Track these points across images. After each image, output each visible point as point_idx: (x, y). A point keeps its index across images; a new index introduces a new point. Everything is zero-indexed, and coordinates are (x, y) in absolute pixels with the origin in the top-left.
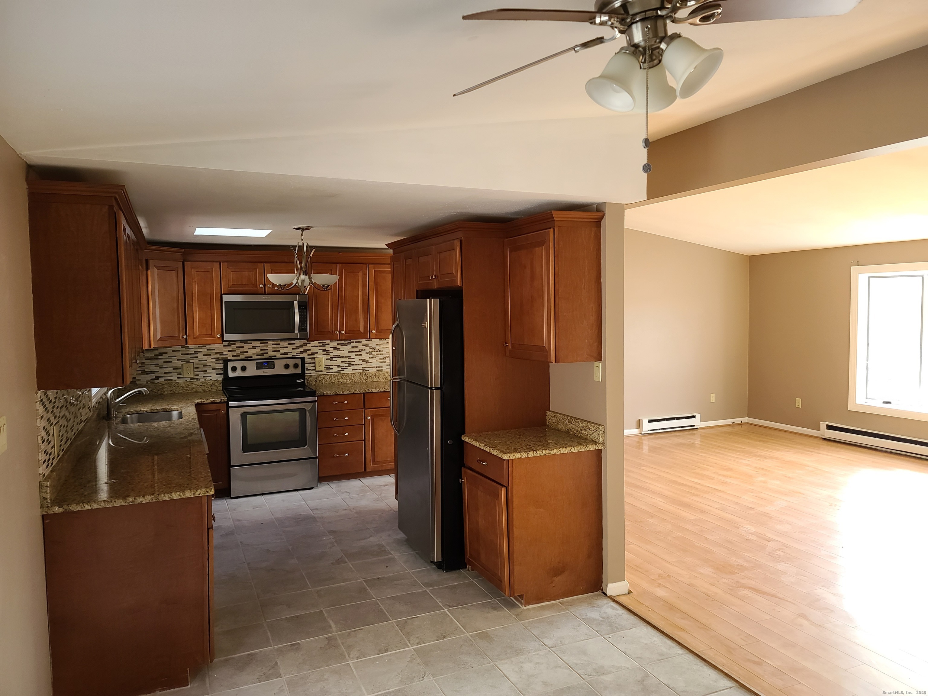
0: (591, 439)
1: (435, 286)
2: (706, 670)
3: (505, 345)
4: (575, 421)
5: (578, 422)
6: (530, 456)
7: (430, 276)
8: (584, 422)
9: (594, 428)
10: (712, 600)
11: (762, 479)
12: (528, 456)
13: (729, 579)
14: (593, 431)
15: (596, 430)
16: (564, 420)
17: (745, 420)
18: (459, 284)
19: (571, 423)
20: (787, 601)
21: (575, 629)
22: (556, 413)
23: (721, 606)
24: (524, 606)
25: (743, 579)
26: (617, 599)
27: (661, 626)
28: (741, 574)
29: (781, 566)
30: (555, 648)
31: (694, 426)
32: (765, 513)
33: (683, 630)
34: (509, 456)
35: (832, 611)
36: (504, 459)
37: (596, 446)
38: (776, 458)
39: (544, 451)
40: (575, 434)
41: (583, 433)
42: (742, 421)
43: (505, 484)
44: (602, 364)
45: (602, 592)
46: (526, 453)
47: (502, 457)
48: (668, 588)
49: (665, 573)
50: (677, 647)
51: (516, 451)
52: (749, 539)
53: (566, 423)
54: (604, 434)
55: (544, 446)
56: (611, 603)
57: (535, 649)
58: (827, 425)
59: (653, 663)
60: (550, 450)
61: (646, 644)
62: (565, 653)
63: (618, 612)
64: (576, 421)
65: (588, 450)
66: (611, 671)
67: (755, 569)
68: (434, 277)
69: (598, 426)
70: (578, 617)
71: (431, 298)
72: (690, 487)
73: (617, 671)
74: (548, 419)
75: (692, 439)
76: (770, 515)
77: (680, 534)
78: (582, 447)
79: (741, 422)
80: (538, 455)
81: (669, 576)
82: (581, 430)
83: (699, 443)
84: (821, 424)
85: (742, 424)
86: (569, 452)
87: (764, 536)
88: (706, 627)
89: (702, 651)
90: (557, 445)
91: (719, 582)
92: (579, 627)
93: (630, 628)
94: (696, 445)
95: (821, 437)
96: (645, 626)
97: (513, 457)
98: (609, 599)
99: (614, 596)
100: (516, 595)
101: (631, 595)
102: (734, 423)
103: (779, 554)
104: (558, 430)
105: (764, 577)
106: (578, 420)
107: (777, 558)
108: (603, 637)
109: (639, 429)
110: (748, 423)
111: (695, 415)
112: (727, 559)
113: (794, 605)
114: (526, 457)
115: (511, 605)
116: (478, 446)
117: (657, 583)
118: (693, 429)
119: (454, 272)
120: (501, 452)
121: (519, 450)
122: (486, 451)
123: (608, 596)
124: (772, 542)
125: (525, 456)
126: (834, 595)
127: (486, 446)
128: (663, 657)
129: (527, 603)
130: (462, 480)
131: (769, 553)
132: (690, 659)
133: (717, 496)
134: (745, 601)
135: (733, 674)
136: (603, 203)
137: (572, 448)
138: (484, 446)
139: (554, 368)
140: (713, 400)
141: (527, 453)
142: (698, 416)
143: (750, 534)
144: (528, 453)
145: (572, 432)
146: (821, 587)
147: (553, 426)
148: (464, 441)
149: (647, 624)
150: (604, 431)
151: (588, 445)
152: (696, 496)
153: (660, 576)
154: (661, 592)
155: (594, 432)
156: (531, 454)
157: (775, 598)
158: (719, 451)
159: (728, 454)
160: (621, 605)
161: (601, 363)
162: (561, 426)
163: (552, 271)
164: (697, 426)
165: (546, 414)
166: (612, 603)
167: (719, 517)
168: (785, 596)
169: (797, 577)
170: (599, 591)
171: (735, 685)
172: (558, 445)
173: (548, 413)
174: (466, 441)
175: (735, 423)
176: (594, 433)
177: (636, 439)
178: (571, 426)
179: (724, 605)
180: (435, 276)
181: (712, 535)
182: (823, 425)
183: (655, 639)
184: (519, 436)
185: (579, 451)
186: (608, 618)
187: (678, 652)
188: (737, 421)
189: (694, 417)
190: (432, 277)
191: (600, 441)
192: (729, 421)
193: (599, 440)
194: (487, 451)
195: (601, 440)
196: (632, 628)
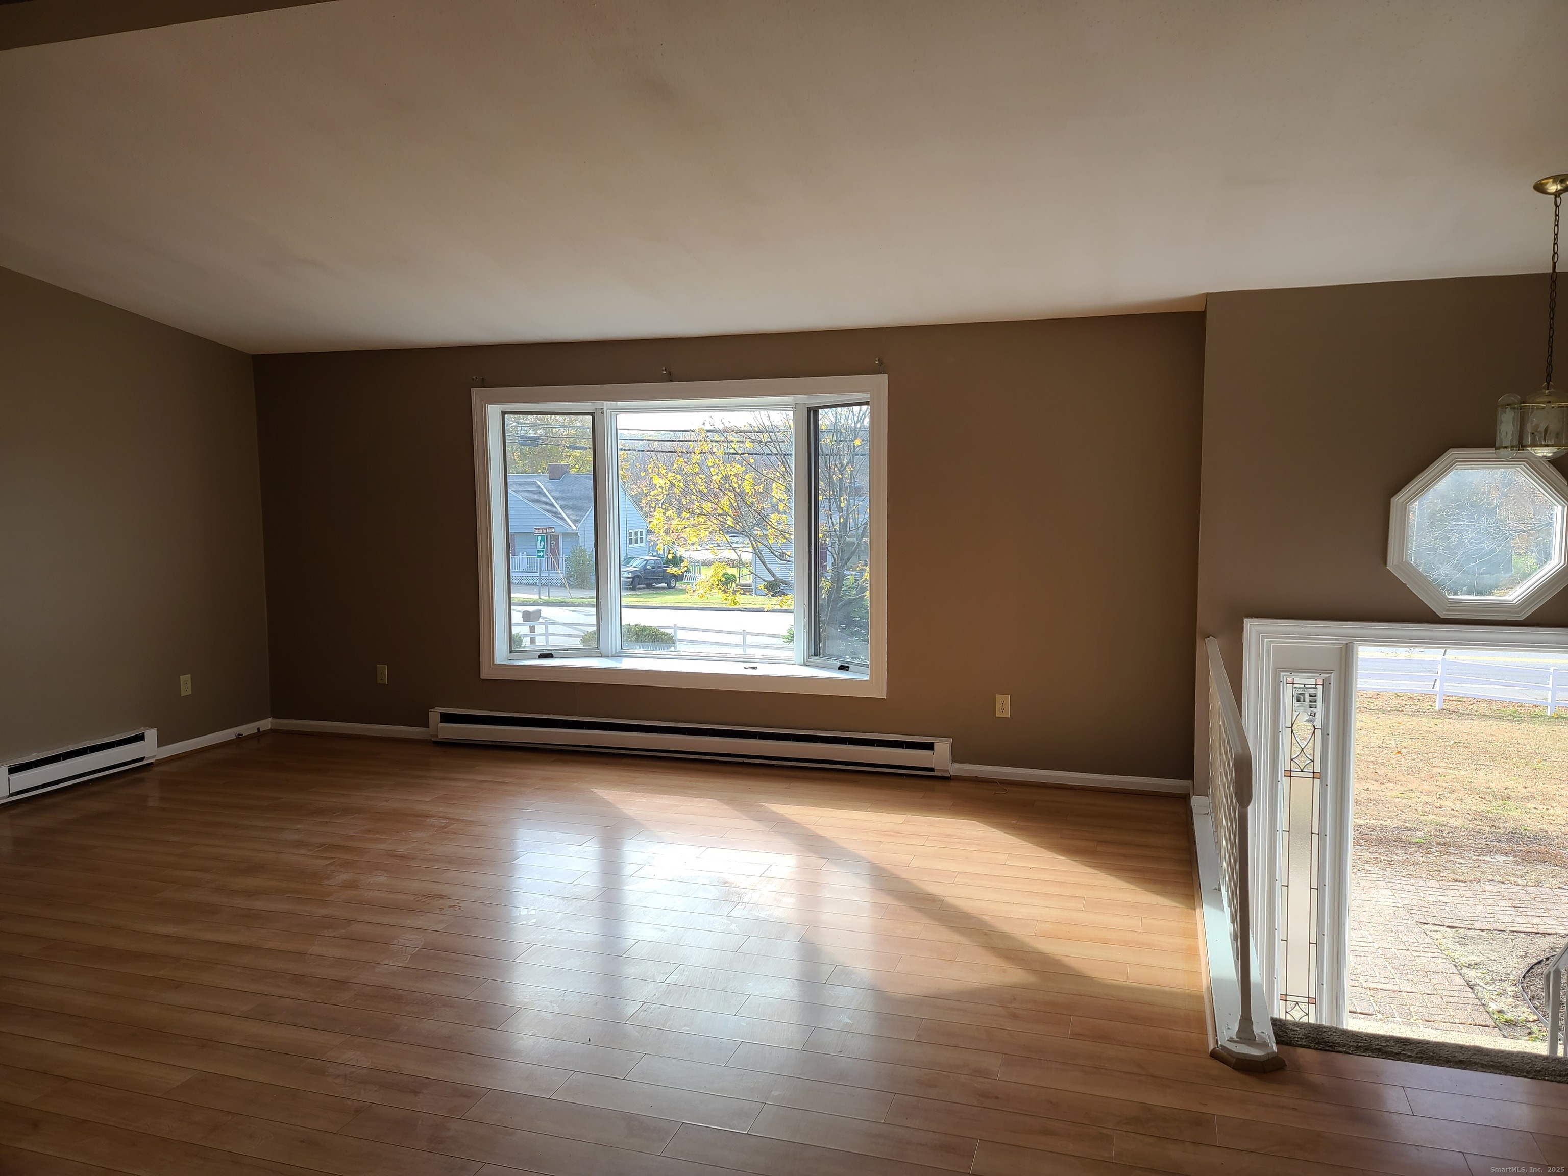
17: (266, 724)
31: (142, 759)
42: (258, 729)
58: (441, 714)
79: (257, 731)
84: (430, 713)
85: (260, 734)
95: (432, 741)
102: (242, 735)
110: (272, 731)
111: (143, 734)
118: (137, 769)
140: (186, 689)
142: (151, 735)
164: (149, 758)
175: (244, 734)
182: (434, 715)
188: (248, 729)
189: (141, 738)
192: (228, 734)
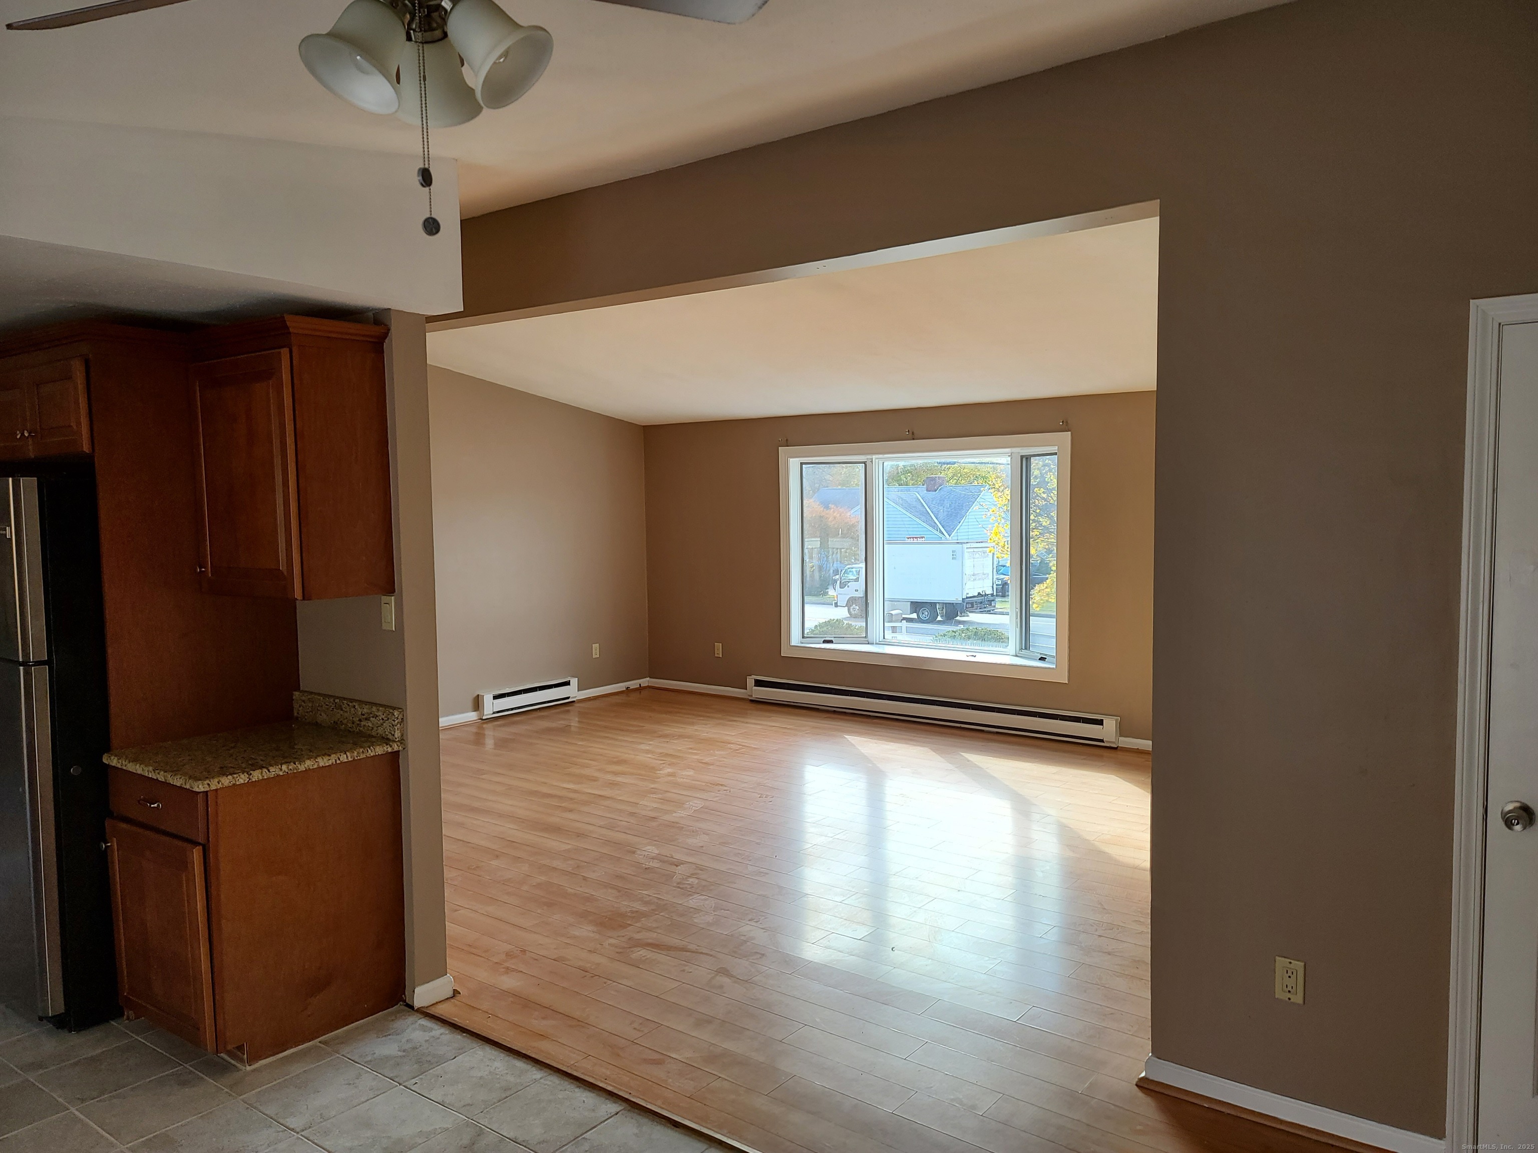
0: (379, 735)
1: (31, 452)
2: (578, 1094)
3: (198, 570)
4: (348, 705)
5: (354, 707)
6: (254, 780)
7: (18, 432)
8: (366, 705)
9: (383, 715)
10: (592, 977)
11: (669, 770)
12: (250, 779)
13: (618, 936)
14: (383, 719)
15: (388, 719)
16: (327, 705)
17: (645, 682)
18: (86, 448)
19: (342, 710)
20: (702, 953)
21: (350, 1084)
22: (312, 693)
23: (605, 983)
24: (248, 1066)
25: (638, 932)
26: (432, 1011)
27: (508, 1040)
28: (637, 925)
29: (694, 900)
30: (310, 1130)
31: (568, 698)
32: (673, 822)
33: (543, 1036)
34: (209, 784)
35: (763, 955)
36: (197, 790)
37: (388, 746)
38: (689, 737)
39: (284, 767)
40: (350, 729)
41: (364, 726)
43: (201, 840)
44: (395, 599)
45: (404, 1005)
46: (245, 774)
47: (192, 788)
48: (521, 972)
49: (517, 948)
50: (534, 1069)
51: (224, 771)
52: (649, 866)
53: (332, 711)
54: (402, 724)
55: (284, 757)
56: (420, 1020)
57: (268, 1142)
58: (755, 680)
59: (491, 1107)
60: (297, 763)
61: (481, 1078)
62: (329, 1135)
63: (433, 1033)
64: (350, 704)
65: (372, 755)
66: (416, 1143)
67: (657, 913)
68: (26, 435)
69: (391, 711)
70: (358, 1061)
71: (18, 477)
72: (560, 797)
73: (426, 1139)
74: (296, 706)
75: (564, 719)
76: (681, 825)
77: (543, 879)
78: (361, 750)
79: (639, 686)
80: (272, 775)
81: (524, 951)
82: (360, 720)
83: (577, 725)
84: (748, 679)
85: (640, 689)
86: (336, 762)
87: (672, 859)
88: (580, 1023)
89: (572, 1065)
90: (311, 751)
91: (602, 945)
92: (358, 1079)
93: (454, 1057)
94: (573, 729)
95: (748, 699)
96: (481, 1046)
97: (216, 786)
98: (418, 1015)
99: (427, 1007)
100: (230, 1047)
101: (458, 997)
102: (629, 688)
103: (691, 883)
104: (317, 725)
105: (670, 923)
106: (354, 704)
107: (689, 890)
108: (404, 1086)
109: (478, 712)
110: (649, 687)
111: (570, 681)
112: (615, 906)
113: (711, 957)
114: (246, 782)
115: (219, 1069)
116: (140, 771)
117: (503, 968)
118: (565, 704)
119: (72, 424)
120: (190, 779)
121: (231, 769)
122: (157, 779)
123: (416, 1008)
124: (682, 866)
125: (244, 781)
126: (765, 930)
127: (158, 771)
128: (508, 1093)
129: (252, 1059)
130: (106, 843)
131: (678, 884)
132: (554, 1083)
133: (603, 807)
134: (640, 966)
135: (621, 1090)
136: (385, 309)
137: (342, 754)
138: (153, 770)
139: (304, 610)
140: (596, 654)
141: (248, 774)
142: (574, 682)
143: (651, 859)
144: (251, 774)
145: (343, 726)
146: (748, 922)
147: (306, 719)
148: (108, 766)
149: (484, 1043)
150: (402, 719)
151: (373, 745)
152: (570, 811)
153: (509, 955)
154: (509, 982)
155: (384, 722)
156: (256, 775)
157: (685, 953)
158: (606, 735)
159: (620, 738)
160: (438, 1020)
161: (393, 597)
162: (323, 718)
163: (289, 428)
164: (573, 698)
165: (292, 697)
166: (423, 1019)
167: (606, 839)
168: (698, 946)
169: (715, 913)
170: (399, 1004)
171: (623, 1108)
172: (315, 752)
173: (296, 694)
174: (113, 765)
175: (631, 688)
176: (384, 724)
177: (474, 730)
178: (341, 715)
179: (609, 981)
180: (30, 433)
181: (594, 872)
182: (750, 681)
183: (497, 1064)
184: (233, 745)
185: (356, 758)
186: (415, 1048)
187: (534, 1077)
188: (633, 684)
189: (567, 683)
190: (23, 434)
191: (396, 736)
192: (621, 686)
193: (394, 735)
194: (160, 780)
195: (397, 734)
196: (458, 1056)
